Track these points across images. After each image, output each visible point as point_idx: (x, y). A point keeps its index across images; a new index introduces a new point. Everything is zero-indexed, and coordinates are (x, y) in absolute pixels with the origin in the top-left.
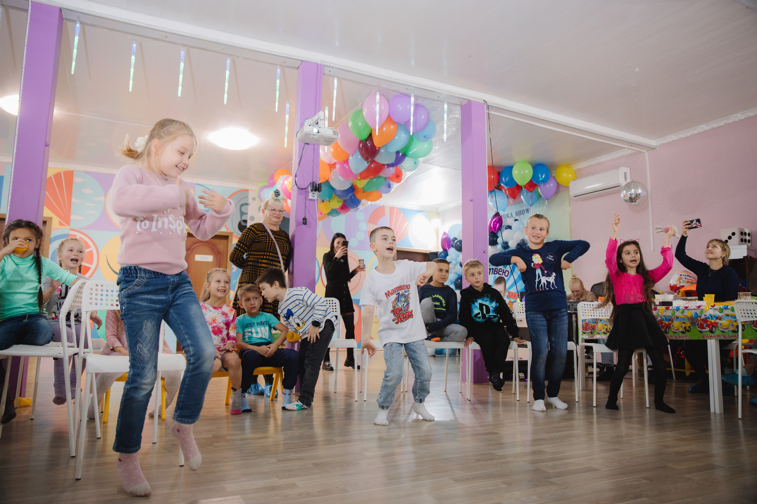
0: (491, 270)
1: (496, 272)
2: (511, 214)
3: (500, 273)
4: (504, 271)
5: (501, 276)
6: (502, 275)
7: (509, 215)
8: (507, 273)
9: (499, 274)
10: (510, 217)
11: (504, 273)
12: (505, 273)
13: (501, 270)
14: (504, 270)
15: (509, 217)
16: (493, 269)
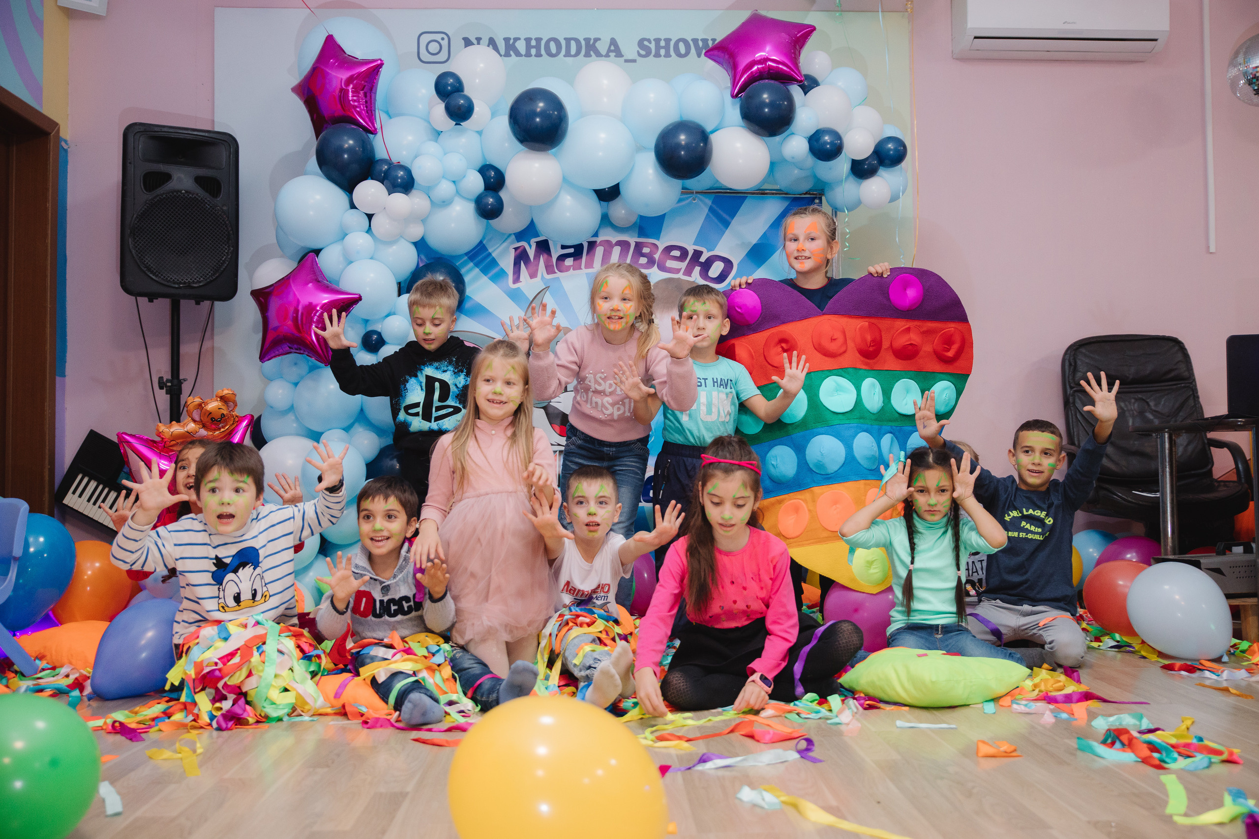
0: (617, 250)
1: (643, 260)
2: (613, 42)
3: (670, 264)
4: (703, 259)
5: (680, 276)
6: (688, 272)
7: (602, 47)
8: (716, 269)
9: (662, 268)
10: (603, 51)
11: (697, 269)
12: (706, 266)
13: (676, 253)
14: (697, 254)
15: (598, 54)
16: (624, 245)
